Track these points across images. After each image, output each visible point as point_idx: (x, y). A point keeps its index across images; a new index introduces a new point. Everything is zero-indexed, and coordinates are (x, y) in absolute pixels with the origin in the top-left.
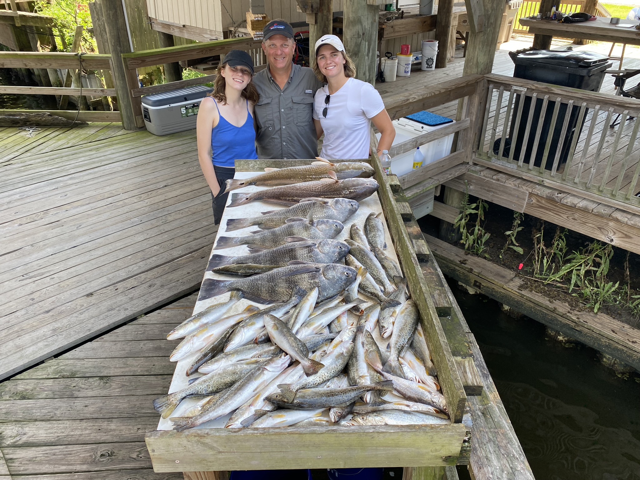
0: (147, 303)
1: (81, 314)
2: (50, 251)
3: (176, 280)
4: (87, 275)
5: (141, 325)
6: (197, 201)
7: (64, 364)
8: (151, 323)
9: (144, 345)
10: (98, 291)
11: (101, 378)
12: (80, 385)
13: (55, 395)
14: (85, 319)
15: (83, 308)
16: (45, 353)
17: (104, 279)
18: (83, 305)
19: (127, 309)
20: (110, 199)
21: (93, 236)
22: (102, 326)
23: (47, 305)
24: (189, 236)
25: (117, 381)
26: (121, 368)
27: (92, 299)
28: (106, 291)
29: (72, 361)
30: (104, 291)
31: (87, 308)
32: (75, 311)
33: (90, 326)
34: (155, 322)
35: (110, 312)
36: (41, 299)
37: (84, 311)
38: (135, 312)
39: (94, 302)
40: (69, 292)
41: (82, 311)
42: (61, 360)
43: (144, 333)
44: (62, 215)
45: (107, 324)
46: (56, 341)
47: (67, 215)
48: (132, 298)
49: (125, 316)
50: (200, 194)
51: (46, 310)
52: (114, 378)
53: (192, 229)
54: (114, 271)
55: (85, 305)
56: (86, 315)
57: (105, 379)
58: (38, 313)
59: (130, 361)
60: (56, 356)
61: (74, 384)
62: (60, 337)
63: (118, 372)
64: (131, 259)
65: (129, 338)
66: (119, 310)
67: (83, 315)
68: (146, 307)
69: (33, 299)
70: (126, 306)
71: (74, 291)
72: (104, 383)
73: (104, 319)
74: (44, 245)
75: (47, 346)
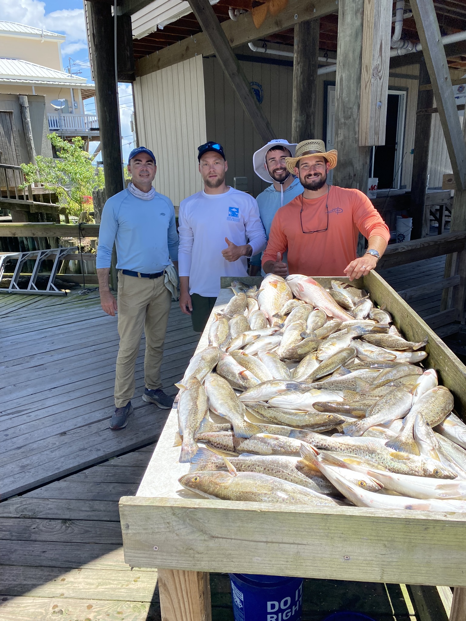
0: (120, 445)
1: (52, 452)
2: (30, 391)
3: (151, 423)
4: (63, 414)
5: (112, 467)
6: (178, 350)
7: (28, 503)
8: (123, 465)
9: (114, 488)
10: (72, 431)
11: (65, 520)
12: (41, 527)
13: (12, 536)
14: (54, 458)
15: (54, 446)
16: (10, 490)
17: (80, 419)
18: (55, 444)
19: (100, 450)
20: (94, 347)
21: (74, 379)
22: (71, 466)
23: (20, 441)
24: (169, 382)
25: (80, 526)
26: (86, 511)
27: (65, 439)
28: (80, 431)
29: (35, 500)
30: (78, 430)
31: (59, 447)
32: (47, 448)
33: (59, 465)
34: (127, 464)
35: (82, 451)
36: (15, 435)
37: (56, 450)
38: (108, 453)
39: (66, 441)
40: (43, 430)
41: (52, 449)
42: (25, 499)
43: (114, 475)
44: (47, 359)
45: (77, 464)
46: (23, 478)
47: (52, 360)
48: (105, 439)
49: (96, 457)
50: (181, 344)
51: (19, 446)
52: (78, 523)
53: (171, 375)
54: (90, 412)
55: (57, 443)
56: (57, 453)
57: (69, 522)
58: (9, 448)
59: (97, 505)
60: (20, 494)
61: (34, 526)
62: (27, 474)
63: (82, 515)
64: (108, 401)
65: (98, 479)
66: (91, 450)
67: (54, 453)
68: (119, 448)
69: (7, 435)
70: (98, 447)
71: (49, 429)
72: (66, 527)
73: (75, 458)
74: (26, 386)
75: (13, 482)
